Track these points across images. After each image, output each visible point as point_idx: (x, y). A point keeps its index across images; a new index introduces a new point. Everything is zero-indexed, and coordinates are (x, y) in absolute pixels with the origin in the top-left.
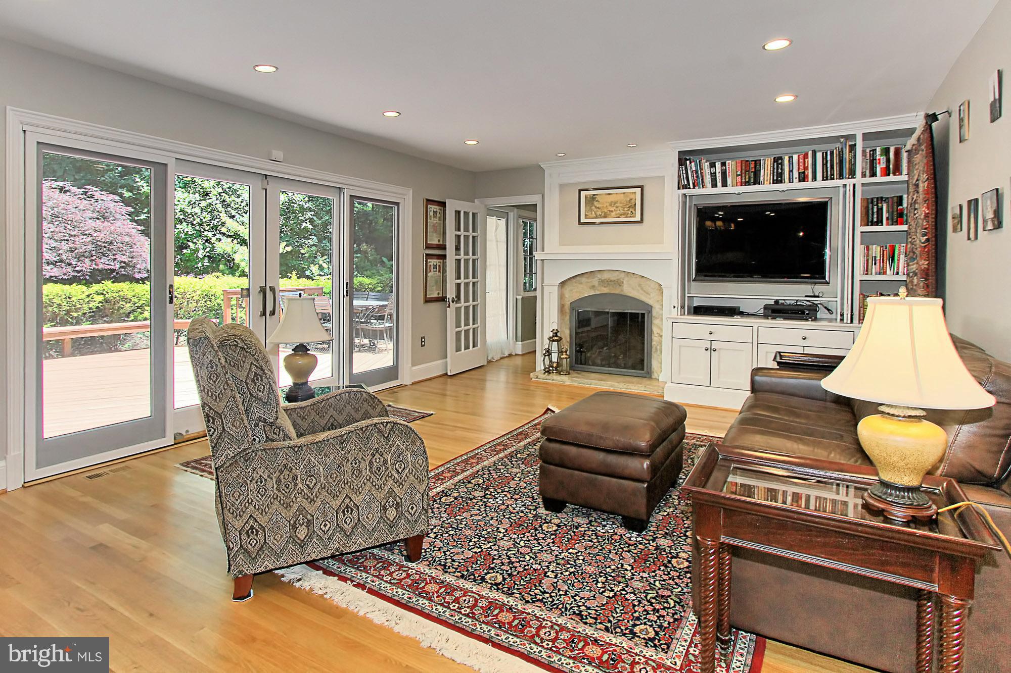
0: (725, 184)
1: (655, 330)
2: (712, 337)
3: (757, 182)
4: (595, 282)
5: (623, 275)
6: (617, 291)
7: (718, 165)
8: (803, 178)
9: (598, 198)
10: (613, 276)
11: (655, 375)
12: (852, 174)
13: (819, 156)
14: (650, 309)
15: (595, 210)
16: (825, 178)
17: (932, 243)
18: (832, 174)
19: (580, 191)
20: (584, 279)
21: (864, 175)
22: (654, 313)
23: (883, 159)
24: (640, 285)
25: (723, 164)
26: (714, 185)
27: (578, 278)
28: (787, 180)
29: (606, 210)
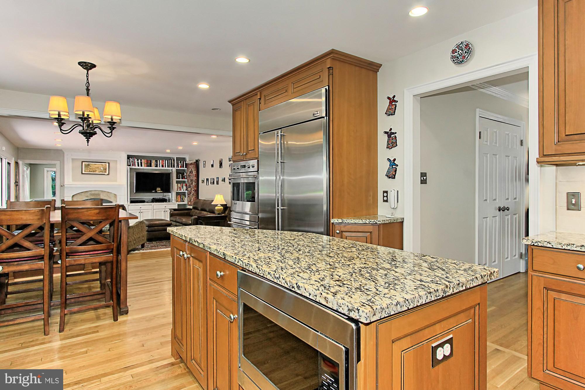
0: (141, 166)
2: (141, 209)
3: (151, 166)
4: (88, 194)
5: (100, 192)
6: (98, 197)
7: (139, 160)
8: (163, 166)
9: (90, 165)
10: (96, 192)
12: (174, 166)
13: (166, 161)
15: (89, 169)
16: (168, 167)
17: (197, 185)
18: (169, 166)
19: (82, 162)
20: (83, 194)
21: (176, 167)
23: (180, 164)
24: (108, 195)
25: (141, 160)
26: (138, 166)
27: (80, 193)
28: (159, 167)
29: (94, 170)
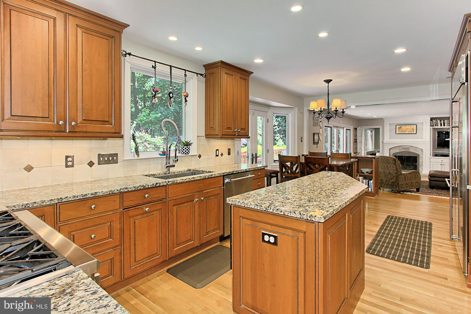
1: (420, 160)
2: (442, 162)
5: (409, 147)
6: (408, 150)
7: (442, 121)
9: (402, 127)
10: (406, 147)
14: (419, 155)
15: (401, 130)
19: (396, 126)
20: (397, 148)
22: (420, 156)
24: (415, 149)
25: (444, 121)
26: (441, 126)
27: (395, 148)
29: (405, 130)
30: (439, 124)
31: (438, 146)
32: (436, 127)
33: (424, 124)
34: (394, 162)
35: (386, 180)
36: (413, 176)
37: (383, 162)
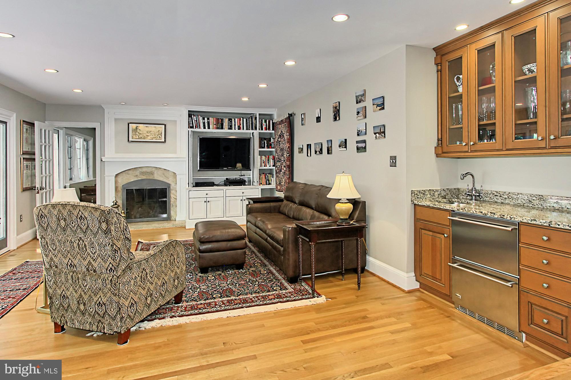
0: (209, 128)
1: (172, 196)
2: (207, 196)
3: (222, 128)
4: (137, 172)
5: (154, 169)
6: (151, 178)
7: (206, 119)
8: (239, 128)
10: (149, 170)
11: (173, 218)
12: (256, 129)
13: (245, 120)
14: (169, 185)
16: (247, 129)
17: (291, 156)
18: (249, 128)
19: (129, 124)
20: (130, 172)
21: (259, 130)
22: (171, 188)
23: (265, 124)
24: (163, 174)
25: (208, 119)
26: (205, 128)
27: (127, 171)
28: (233, 128)
29: (145, 135)
30: (202, 125)
31: (201, 167)
32: (197, 130)
33: (178, 123)
34: (104, 226)
35: (76, 296)
36: (166, 261)
37: (64, 230)
